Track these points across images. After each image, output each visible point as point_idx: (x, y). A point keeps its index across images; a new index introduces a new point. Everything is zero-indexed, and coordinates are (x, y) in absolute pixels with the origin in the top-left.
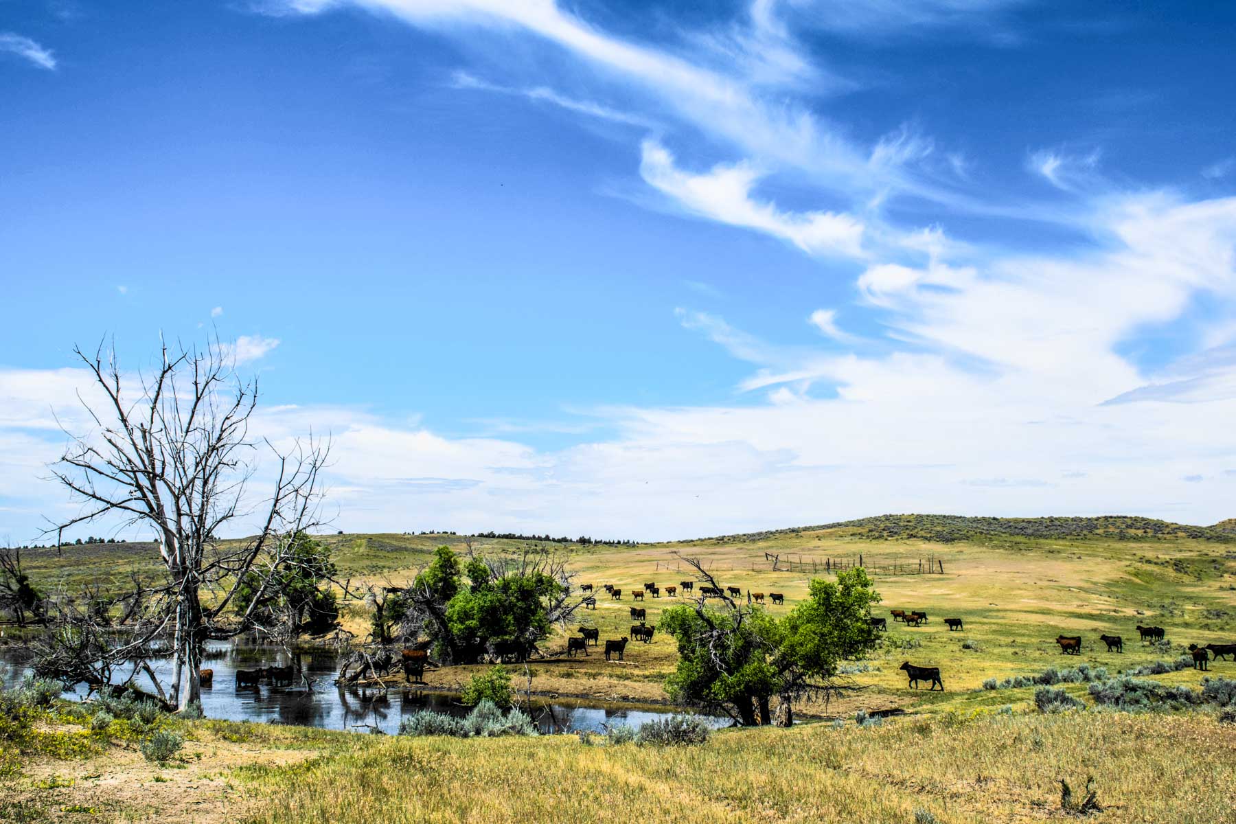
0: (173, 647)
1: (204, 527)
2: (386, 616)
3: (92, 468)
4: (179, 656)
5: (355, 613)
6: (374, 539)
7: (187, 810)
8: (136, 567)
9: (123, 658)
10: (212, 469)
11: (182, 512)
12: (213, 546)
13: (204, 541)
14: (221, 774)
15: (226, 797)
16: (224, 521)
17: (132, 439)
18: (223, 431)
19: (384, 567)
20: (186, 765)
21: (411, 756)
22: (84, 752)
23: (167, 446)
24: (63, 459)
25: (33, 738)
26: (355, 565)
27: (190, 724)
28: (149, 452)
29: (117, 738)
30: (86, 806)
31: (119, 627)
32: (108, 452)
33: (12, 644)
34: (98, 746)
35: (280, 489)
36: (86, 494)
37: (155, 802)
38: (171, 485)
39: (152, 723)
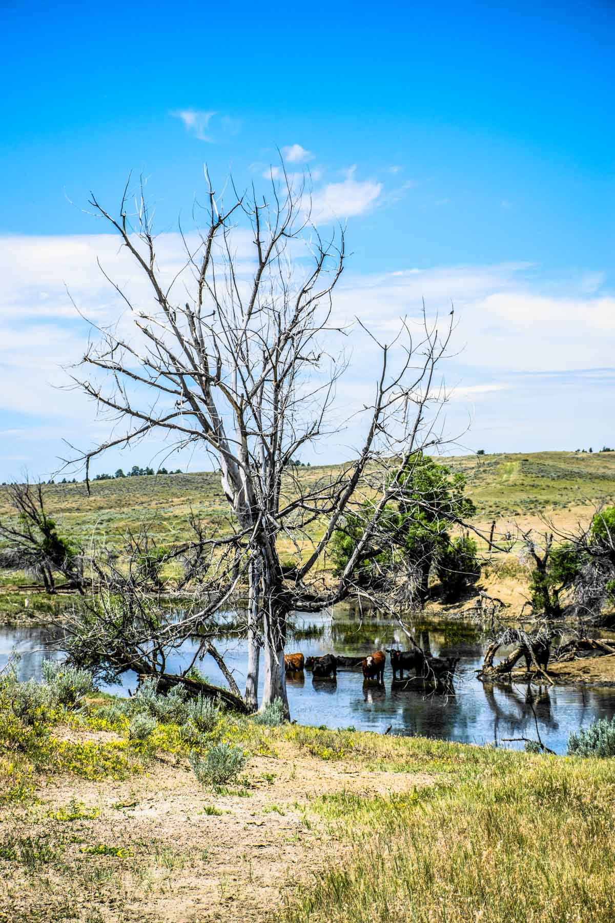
0: (245, 623)
1: (280, 450)
2: (551, 576)
3: (124, 371)
4: (254, 634)
5: (506, 572)
6: (531, 460)
7: (244, 857)
8: (196, 508)
9: (181, 637)
10: (287, 366)
11: (248, 430)
12: (293, 477)
13: (280, 471)
14: (296, 805)
15: (300, 840)
16: (307, 441)
17: (175, 328)
18: (299, 310)
19: (547, 502)
20: (250, 792)
21: (565, 789)
22: (118, 770)
23: (222, 336)
24: (85, 359)
25: (51, 750)
26: (504, 500)
27: (267, 732)
28: (199, 344)
29: (163, 751)
30: (113, 845)
31: (177, 594)
32: (143, 347)
33: (40, 617)
34: (138, 762)
35: (382, 393)
36: (118, 408)
37: (203, 843)
38: (231, 392)
39: (211, 731)
